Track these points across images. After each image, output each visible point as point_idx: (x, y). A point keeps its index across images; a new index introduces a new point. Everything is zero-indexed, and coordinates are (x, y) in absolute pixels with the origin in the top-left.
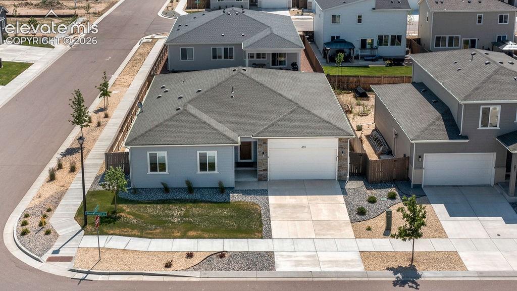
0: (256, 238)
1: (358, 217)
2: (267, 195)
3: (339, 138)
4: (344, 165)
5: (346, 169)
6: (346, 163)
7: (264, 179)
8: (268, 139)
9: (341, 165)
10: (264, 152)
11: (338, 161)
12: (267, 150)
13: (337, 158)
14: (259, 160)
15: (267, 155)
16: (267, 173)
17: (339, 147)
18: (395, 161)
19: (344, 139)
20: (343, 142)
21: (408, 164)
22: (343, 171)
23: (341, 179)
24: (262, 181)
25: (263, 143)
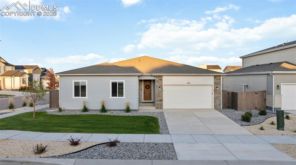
1: (245, 123)
2: (163, 114)
3: (214, 76)
4: (218, 97)
5: (220, 100)
6: (220, 95)
7: (160, 107)
8: (163, 77)
9: (216, 97)
10: (161, 87)
11: (214, 94)
12: (162, 85)
13: (213, 92)
14: (157, 93)
15: (162, 89)
16: (162, 103)
17: (214, 84)
18: (256, 93)
19: (218, 78)
20: (218, 79)
21: (266, 96)
22: (218, 102)
23: (216, 108)
24: (159, 109)
25: (160, 80)
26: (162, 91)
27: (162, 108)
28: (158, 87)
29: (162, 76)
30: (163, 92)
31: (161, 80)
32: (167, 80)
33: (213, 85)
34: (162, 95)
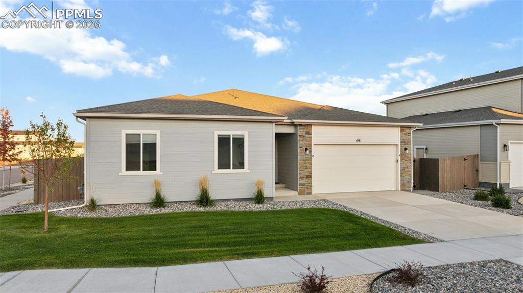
3: (401, 127)
4: (407, 168)
5: (410, 173)
6: (408, 164)
7: (307, 191)
8: (313, 126)
9: (404, 168)
10: (308, 148)
11: (401, 161)
12: (311, 145)
13: (399, 158)
14: (300, 160)
15: (311, 152)
16: (311, 182)
17: (401, 142)
18: (465, 159)
19: (407, 130)
20: (406, 134)
21: (478, 164)
22: (407, 177)
23: (404, 188)
24: (304, 194)
25: (306, 134)
26: (312, 156)
27: (310, 193)
28: (304, 148)
29: (310, 125)
30: (313, 158)
31: (309, 133)
32: (320, 133)
33: (399, 144)
34: (311, 164)
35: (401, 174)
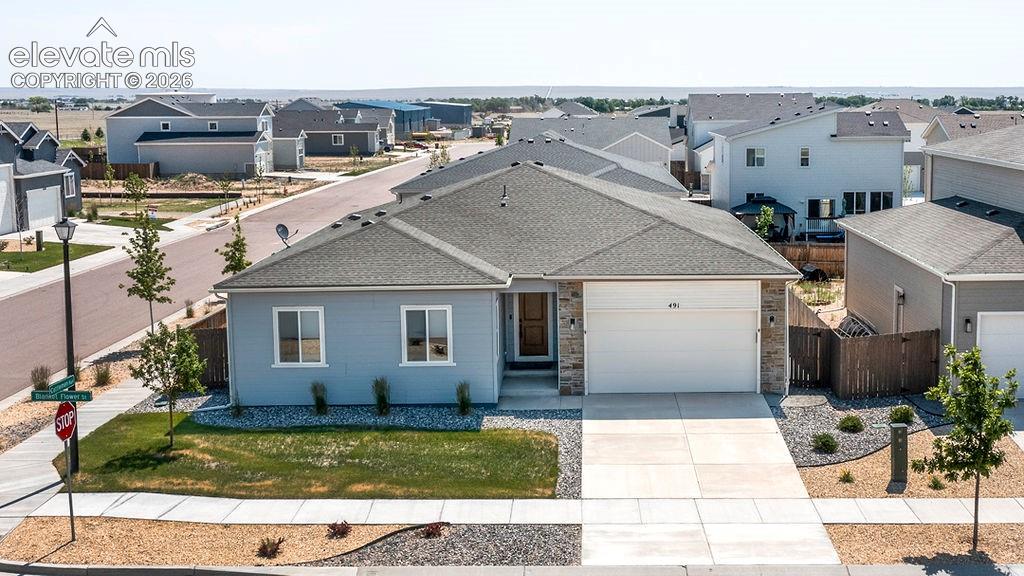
0: (537, 498)
1: (815, 457)
2: (580, 418)
3: (764, 280)
4: (776, 353)
5: (781, 362)
6: (781, 346)
7: (576, 390)
8: (585, 285)
9: (768, 353)
10: (576, 319)
11: (762, 341)
12: (582, 314)
13: (759, 334)
14: (562, 339)
15: (582, 326)
16: (583, 375)
17: (762, 307)
18: (905, 340)
19: (776, 285)
20: (773, 292)
21: (938, 349)
22: (775, 369)
23: (768, 389)
24: (570, 395)
25: (573, 296)
26: (583, 332)
27: (581, 393)
28: (568, 319)
29: (582, 282)
30: (585, 336)
31: (578, 294)
33: (759, 310)
34: (583, 346)
35: (762, 363)
